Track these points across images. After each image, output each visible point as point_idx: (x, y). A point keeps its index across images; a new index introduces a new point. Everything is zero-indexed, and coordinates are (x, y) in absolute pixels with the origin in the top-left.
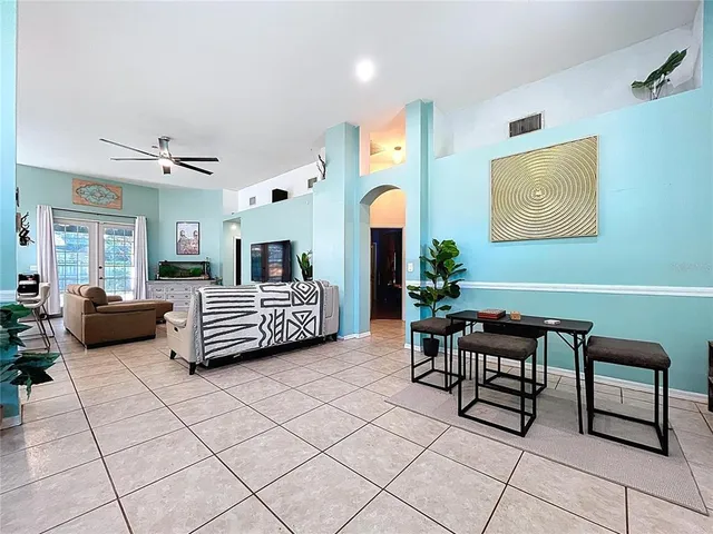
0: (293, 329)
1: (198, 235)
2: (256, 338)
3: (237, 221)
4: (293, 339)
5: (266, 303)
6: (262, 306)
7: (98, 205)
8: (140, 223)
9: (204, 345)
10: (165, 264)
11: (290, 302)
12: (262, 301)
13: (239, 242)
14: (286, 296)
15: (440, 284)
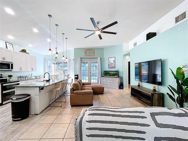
1: (115, 61)
3: (128, 54)
7: (89, 55)
8: (99, 59)
10: (105, 71)
13: (129, 63)
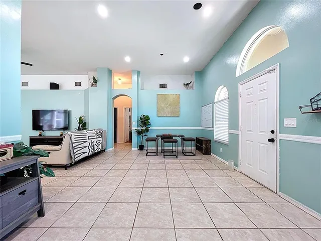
0: (96, 147)
2: (87, 152)
4: (96, 152)
5: (90, 138)
6: (89, 139)
9: (74, 156)
11: (95, 137)
12: (89, 137)
14: (94, 135)
15: (144, 128)
